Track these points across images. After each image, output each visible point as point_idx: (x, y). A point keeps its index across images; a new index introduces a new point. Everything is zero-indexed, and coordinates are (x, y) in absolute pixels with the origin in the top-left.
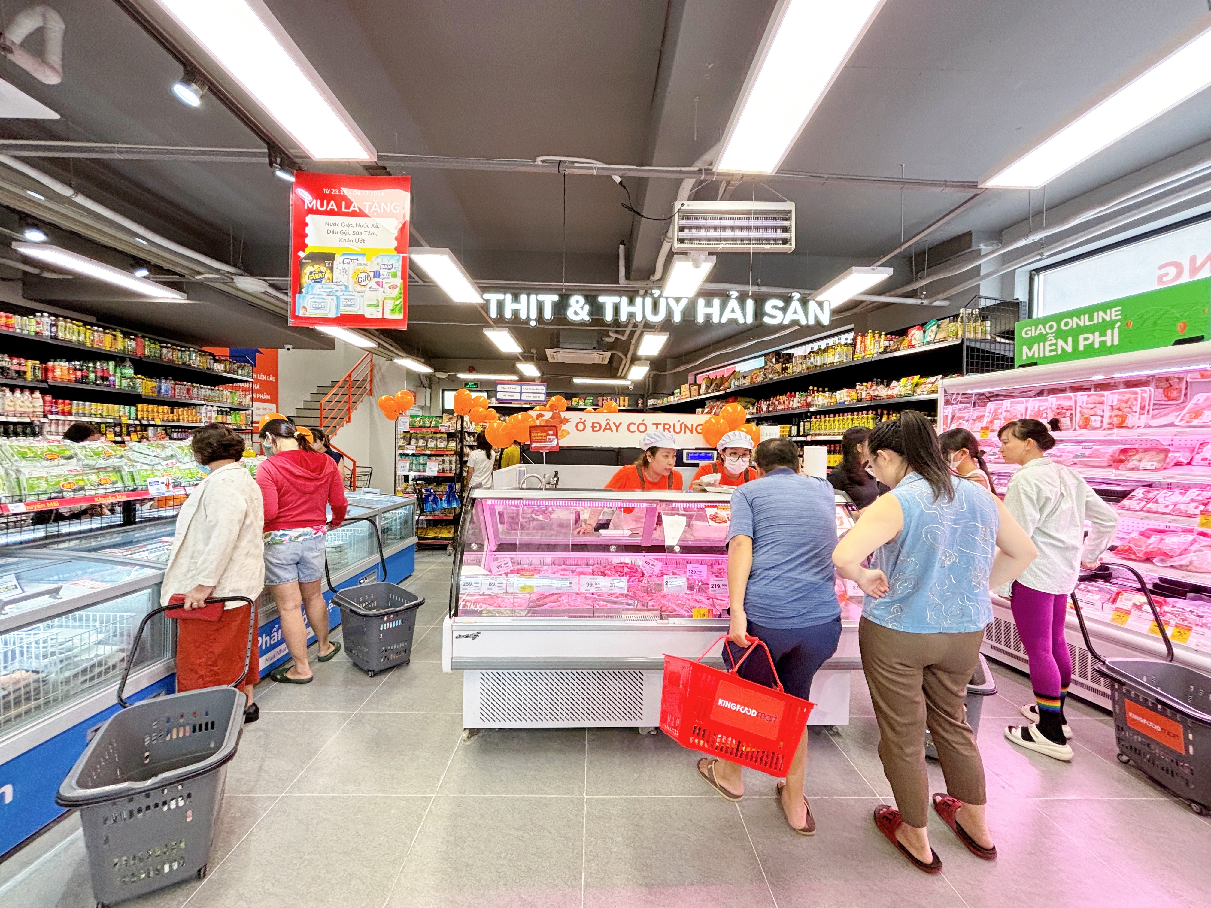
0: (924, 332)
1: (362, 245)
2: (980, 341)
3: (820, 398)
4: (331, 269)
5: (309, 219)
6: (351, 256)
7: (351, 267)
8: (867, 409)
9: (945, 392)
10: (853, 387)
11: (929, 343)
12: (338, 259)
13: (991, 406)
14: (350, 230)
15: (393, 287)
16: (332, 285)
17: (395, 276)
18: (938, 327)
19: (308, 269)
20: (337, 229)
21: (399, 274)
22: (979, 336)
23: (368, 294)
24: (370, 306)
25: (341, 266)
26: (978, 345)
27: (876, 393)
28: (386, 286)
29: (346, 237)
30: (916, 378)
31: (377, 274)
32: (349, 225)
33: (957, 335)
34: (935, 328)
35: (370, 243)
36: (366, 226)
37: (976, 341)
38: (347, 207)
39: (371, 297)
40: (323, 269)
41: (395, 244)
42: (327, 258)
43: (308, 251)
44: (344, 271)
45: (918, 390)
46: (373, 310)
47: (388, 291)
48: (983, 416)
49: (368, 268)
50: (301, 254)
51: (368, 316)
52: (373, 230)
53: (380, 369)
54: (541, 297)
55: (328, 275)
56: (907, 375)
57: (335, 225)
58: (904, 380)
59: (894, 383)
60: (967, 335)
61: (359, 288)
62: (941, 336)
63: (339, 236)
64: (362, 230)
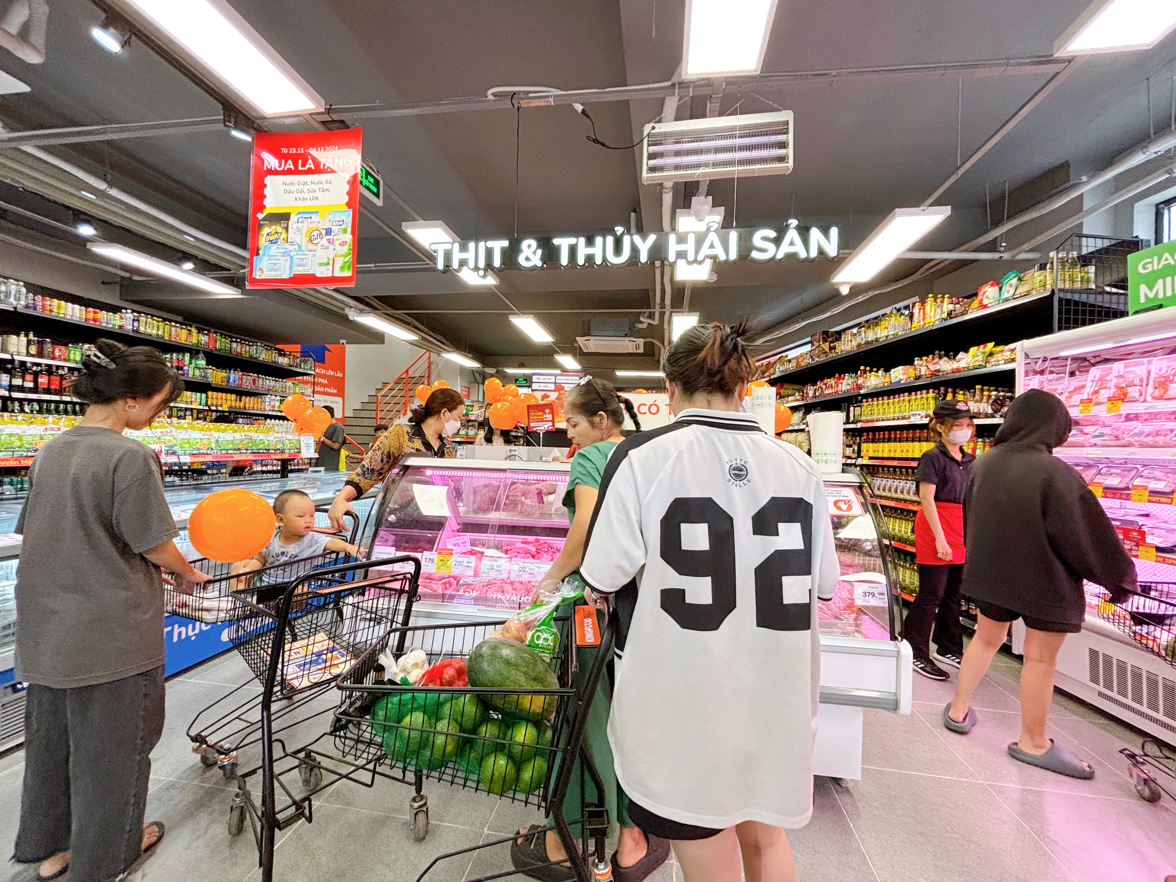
0: (1001, 289)
1: (315, 203)
2: (1080, 292)
3: (872, 378)
4: (287, 229)
5: (268, 180)
6: (306, 214)
7: (305, 226)
8: (926, 387)
9: (1027, 356)
10: (911, 363)
11: (1007, 300)
12: (293, 218)
13: (1095, 372)
14: (306, 188)
15: (343, 244)
16: (287, 246)
17: (345, 231)
18: (1020, 279)
19: (266, 230)
20: (293, 188)
21: (349, 230)
22: (1078, 285)
23: (320, 252)
24: (321, 264)
25: (295, 225)
26: (1076, 297)
27: (938, 367)
28: (337, 243)
29: (301, 196)
30: (990, 345)
31: (329, 232)
32: (305, 183)
33: (1045, 286)
34: (1014, 281)
35: (324, 199)
36: (320, 183)
37: (1073, 291)
38: (303, 165)
39: (323, 255)
40: (279, 229)
41: (346, 198)
42: (282, 218)
43: (266, 212)
44: (299, 230)
45: (992, 360)
46: (324, 268)
47: (338, 247)
49: (321, 226)
50: (260, 216)
51: (318, 275)
52: (326, 186)
53: (437, 365)
54: (490, 244)
55: (284, 235)
56: (978, 344)
57: (292, 184)
58: (973, 350)
59: (961, 355)
60: (1060, 285)
61: (311, 246)
62: (1022, 289)
63: (295, 195)
64: (316, 187)
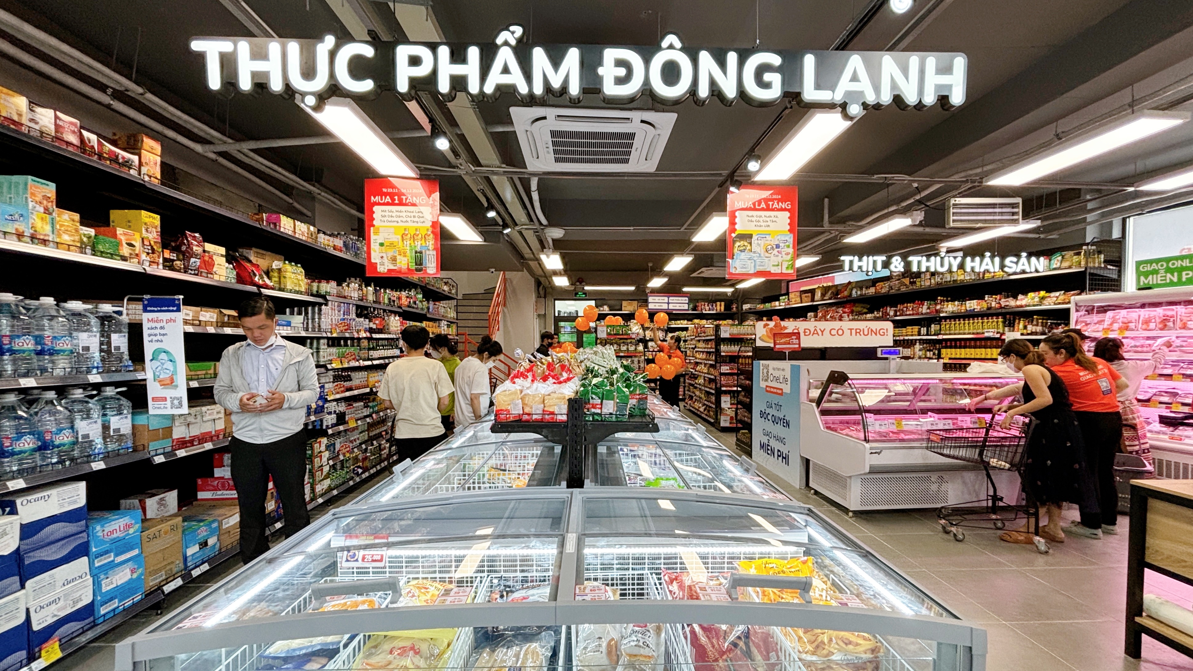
0: (1050, 262)
1: (767, 229)
3: (950, 306)
4: (751, 243)
5: (737, 214)
6: (763, 236)
7: (762, 242)
9: (1076, 304)
10: (983, 298)
11: (1055, 269)
12: (755, 237)
13: (1110, 314)
14: (761, 219)
15: (787, 254)
16: (751, 254)
17: (788, 247)
18: (1063, 257)
19: (737, 244)
20: (754, 219)
21: (791, 246)
22: (1097, 265)
23: (773, 258)
24: (774, 266)
25: (756, 242)
26: (1095, 272)
27: (1007, 304)
28: (783, 253)
29: (759, 224)
30: (1043, 293)
31: (778, 246)
32: (760, 217)
33: (1080, 264)
34: (1060, 258)
35: (773, 227)
36: (770, 217)
37: (1094, 268)
38: (759, 205)
39: (774, 260)
40: (746, 244)
41: (788, 227)
42: (748, 237)
43: (737, 233)
44: (758, 244)
45: (1045, 302)
46: (776, 268)
47: (784, 256)
48: (1104, 321)
49: (772, 243)
50: (733, 235)
51: (772, 272)
52: (774, 219)
54: (875, 258)
55: (749, 247)
56: (1034, 291)
57: (752, 216)
58: (1031, 295)
59: (1020, 297)
61: (767, 255)
62: (1066, 264)
63: (755, 223)
64: (768, 219)
